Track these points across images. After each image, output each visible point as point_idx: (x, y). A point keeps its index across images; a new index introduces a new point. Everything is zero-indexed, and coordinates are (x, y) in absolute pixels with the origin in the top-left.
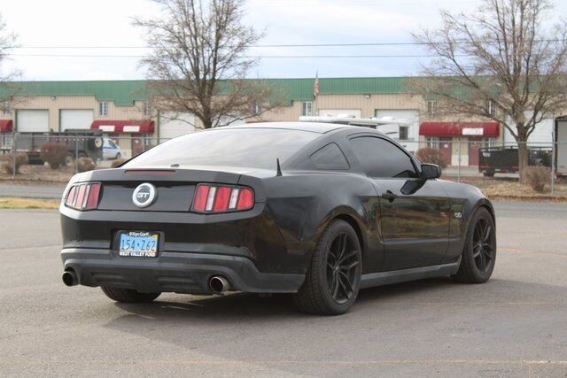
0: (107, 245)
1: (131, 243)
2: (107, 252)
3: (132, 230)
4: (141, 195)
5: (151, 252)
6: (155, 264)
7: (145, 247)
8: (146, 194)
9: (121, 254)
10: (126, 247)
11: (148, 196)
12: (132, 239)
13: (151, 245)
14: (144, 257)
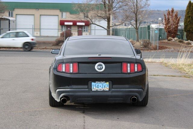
0: (87, 87)
1: (97, 86)
2: (87, 90)
3: (97, 81)
4: (99, 67)
5: (107, 89)
6: (109, 94)
7: (103, 87)
8: (101, 67)
9: (93, 90)
10: (95, 87)
11: (102, 68)
12: (97, 84)
13: (106, 86)
14: (104, 91)
